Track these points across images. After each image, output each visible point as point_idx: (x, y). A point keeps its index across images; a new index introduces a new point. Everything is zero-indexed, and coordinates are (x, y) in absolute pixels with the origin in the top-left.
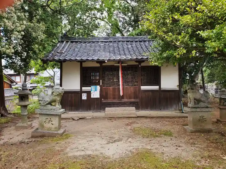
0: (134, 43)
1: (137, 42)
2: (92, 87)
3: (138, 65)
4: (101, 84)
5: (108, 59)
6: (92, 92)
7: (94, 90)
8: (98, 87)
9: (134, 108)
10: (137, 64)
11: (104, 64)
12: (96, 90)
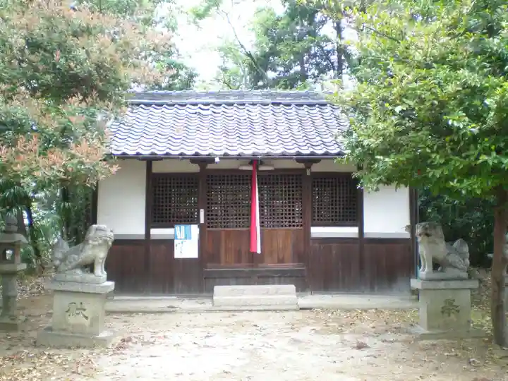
0: (294, 109)
1: (302, 105)
2: (177, 228)
3: (304, 170)
4: (202, 221)
5: (222, 153)
6: (176, 242)
7: (183, 237)
8: (195, 229)
9: (292, 287)
10: (302, 166)
11: (210, 166)
12: (188, 237)
